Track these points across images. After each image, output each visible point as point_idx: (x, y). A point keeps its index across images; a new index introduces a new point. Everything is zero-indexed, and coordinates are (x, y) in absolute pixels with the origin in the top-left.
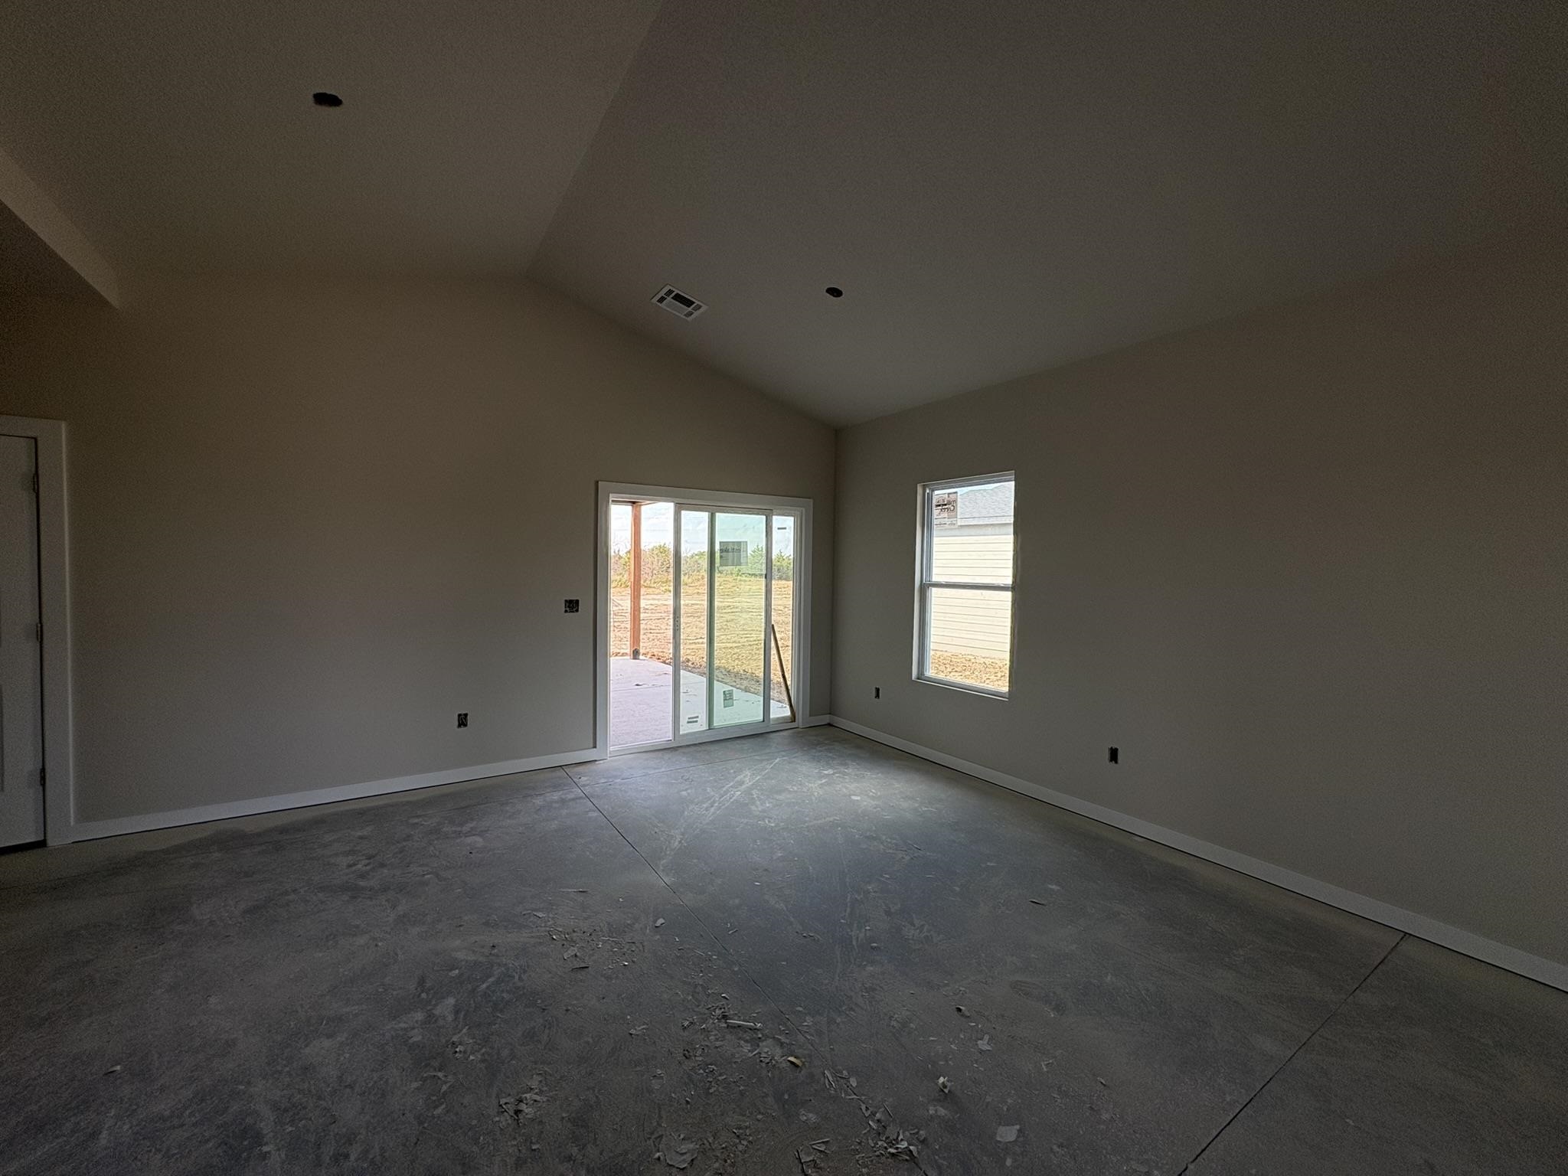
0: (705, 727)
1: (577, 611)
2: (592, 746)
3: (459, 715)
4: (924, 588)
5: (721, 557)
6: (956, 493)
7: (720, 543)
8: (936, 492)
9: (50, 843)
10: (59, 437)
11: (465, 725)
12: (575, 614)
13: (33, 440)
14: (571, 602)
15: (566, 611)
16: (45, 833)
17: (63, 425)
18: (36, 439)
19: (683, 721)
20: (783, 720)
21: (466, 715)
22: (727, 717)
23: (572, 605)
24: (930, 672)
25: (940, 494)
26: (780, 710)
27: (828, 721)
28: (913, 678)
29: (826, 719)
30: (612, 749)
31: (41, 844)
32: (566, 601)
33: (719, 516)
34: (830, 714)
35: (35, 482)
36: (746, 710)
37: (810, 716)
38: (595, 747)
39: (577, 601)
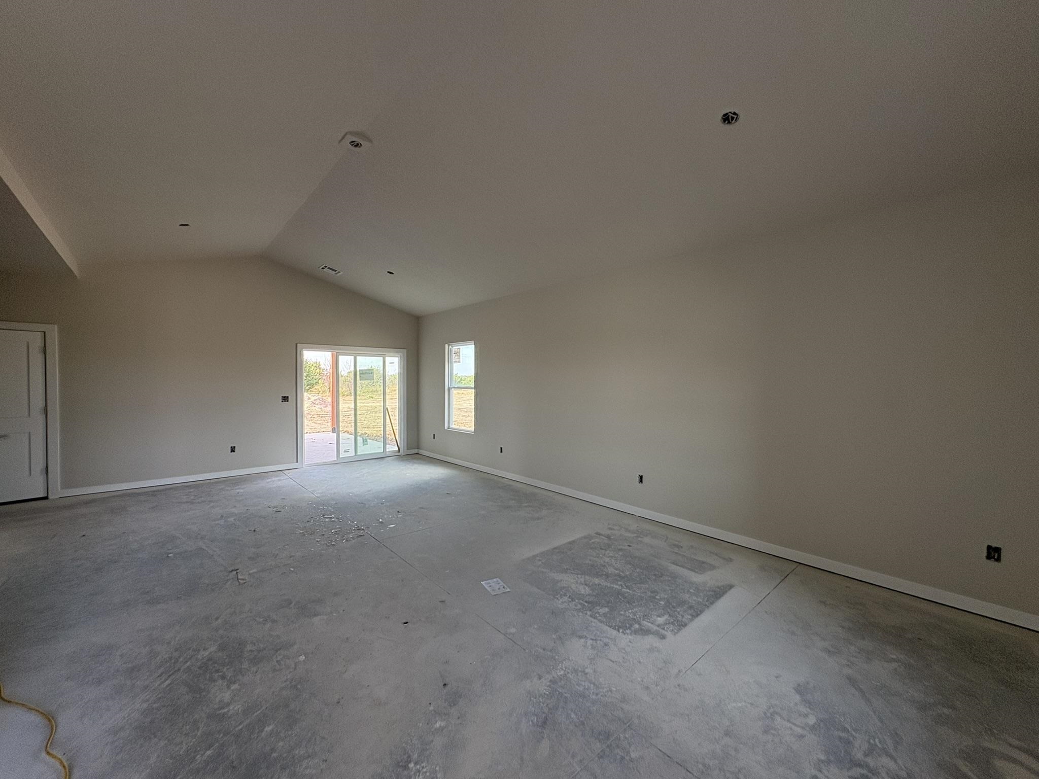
0: (353, 454)
1: (288, 401)
2: (295, 461)
3: (231, 447)
4: (449, 389)
5: (360, 376)
6: (459, 348)
7: (360, 370)
8: (454, 348)
9: (50, 497)
10: (54, 332)
11: (234, 452)
12: (287, 402)
13: (43, 333)
14: (285, 397)
15: (282, 401)
16: (47, 492)
17: (56, 326)
18: (45, 333)
19: (342, 450)
20: (394, 452)
21: (234, 447)
22: (363, 450)
23: (285, 399)
24: (453, 426)
25: (455, 348)
26: (392, 448)
27: (416, 452)
28: (446, 428)
29: (415, 451)
30: (306, 463)
31: (46, 498)
32: (282, 397)
33: (358, 358)
34: (418, 448)
35: (44, 351)
36: (375, 448)
37: (407, 449)
38: (297, 462)
39: (288, 397)
